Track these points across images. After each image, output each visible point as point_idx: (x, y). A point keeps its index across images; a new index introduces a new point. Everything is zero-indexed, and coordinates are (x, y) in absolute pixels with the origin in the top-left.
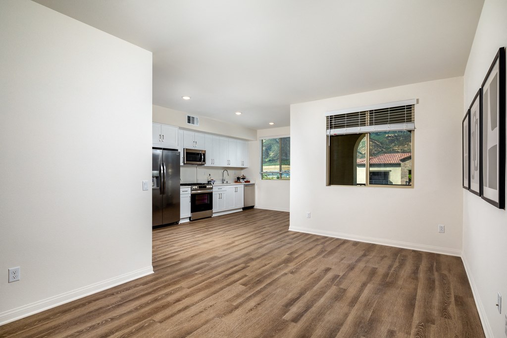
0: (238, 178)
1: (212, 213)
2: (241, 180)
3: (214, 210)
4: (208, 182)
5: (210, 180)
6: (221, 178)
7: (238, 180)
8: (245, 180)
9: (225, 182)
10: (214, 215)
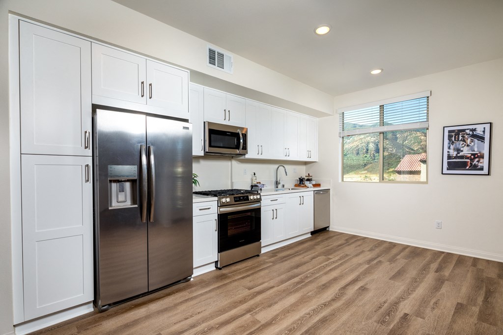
0: (301, 180)
1: (260, 248)
2: (307, 183)
3: (264, 241)
4: (252, 186)
5: (255, 183)
6: (274, 180)
7: (301, 182)
8: (314, 182)
9: (280, 186)
10: (263, 251)
